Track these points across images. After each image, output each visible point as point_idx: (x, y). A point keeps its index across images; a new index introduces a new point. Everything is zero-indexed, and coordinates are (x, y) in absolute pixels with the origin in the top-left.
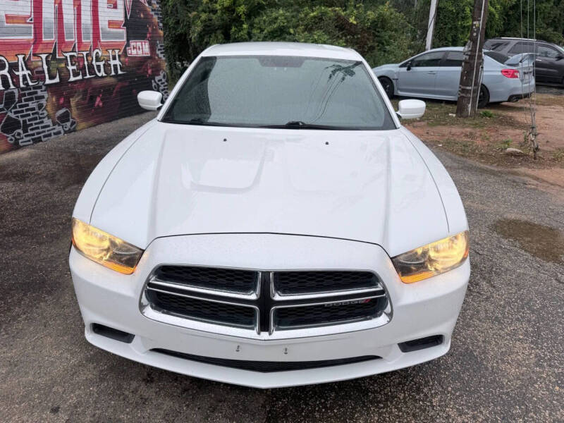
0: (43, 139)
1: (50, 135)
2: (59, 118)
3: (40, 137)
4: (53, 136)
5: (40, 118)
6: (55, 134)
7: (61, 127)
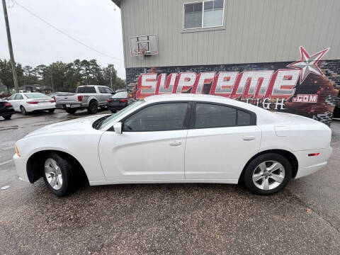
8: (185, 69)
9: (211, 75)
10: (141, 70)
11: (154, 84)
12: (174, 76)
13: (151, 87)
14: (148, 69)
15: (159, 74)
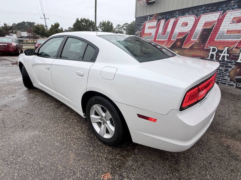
0: (219, 83)
1: (225, 84)
2: (236, 79)
3: (219, 82)
4: (227, 85)
5: (223, 75)
6: (228, 84)
7: (235, 84)
8: (183, 12)
9: (213, 17)
10: (145, 18)
11: (153, 31)
12: (172, 21)
13: (151, 34)
14: (151, 16)
15: (159, 20)
